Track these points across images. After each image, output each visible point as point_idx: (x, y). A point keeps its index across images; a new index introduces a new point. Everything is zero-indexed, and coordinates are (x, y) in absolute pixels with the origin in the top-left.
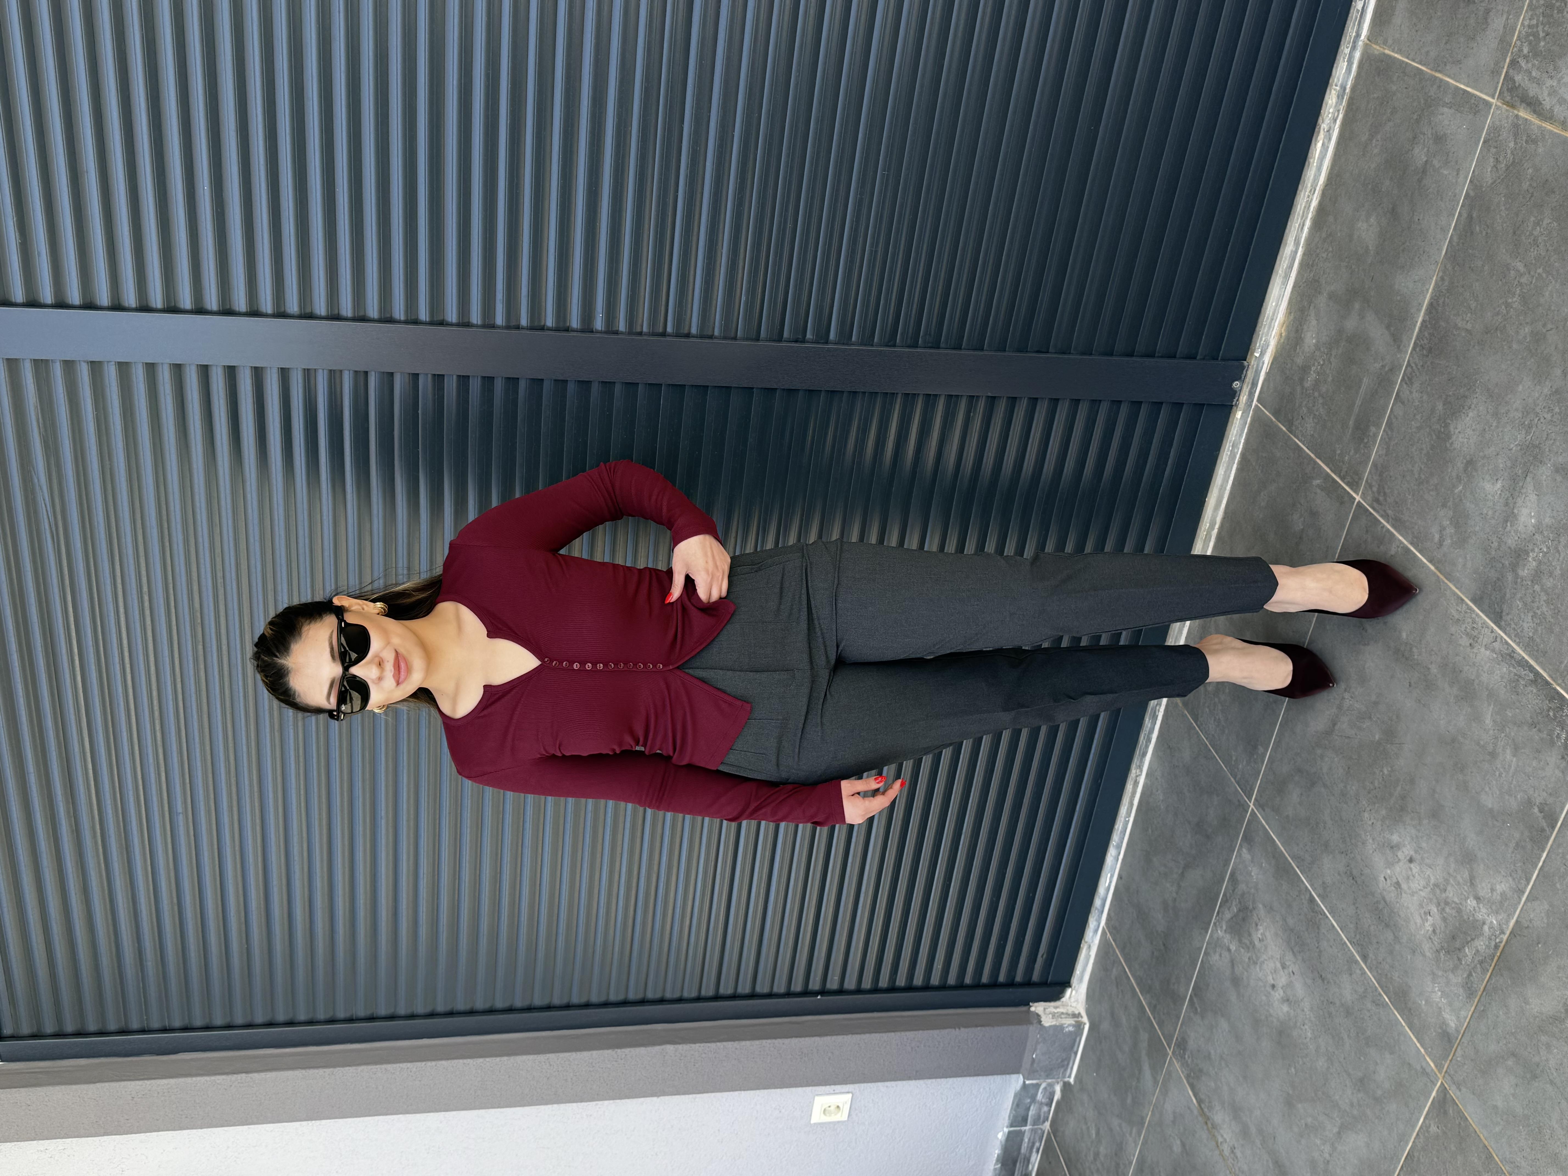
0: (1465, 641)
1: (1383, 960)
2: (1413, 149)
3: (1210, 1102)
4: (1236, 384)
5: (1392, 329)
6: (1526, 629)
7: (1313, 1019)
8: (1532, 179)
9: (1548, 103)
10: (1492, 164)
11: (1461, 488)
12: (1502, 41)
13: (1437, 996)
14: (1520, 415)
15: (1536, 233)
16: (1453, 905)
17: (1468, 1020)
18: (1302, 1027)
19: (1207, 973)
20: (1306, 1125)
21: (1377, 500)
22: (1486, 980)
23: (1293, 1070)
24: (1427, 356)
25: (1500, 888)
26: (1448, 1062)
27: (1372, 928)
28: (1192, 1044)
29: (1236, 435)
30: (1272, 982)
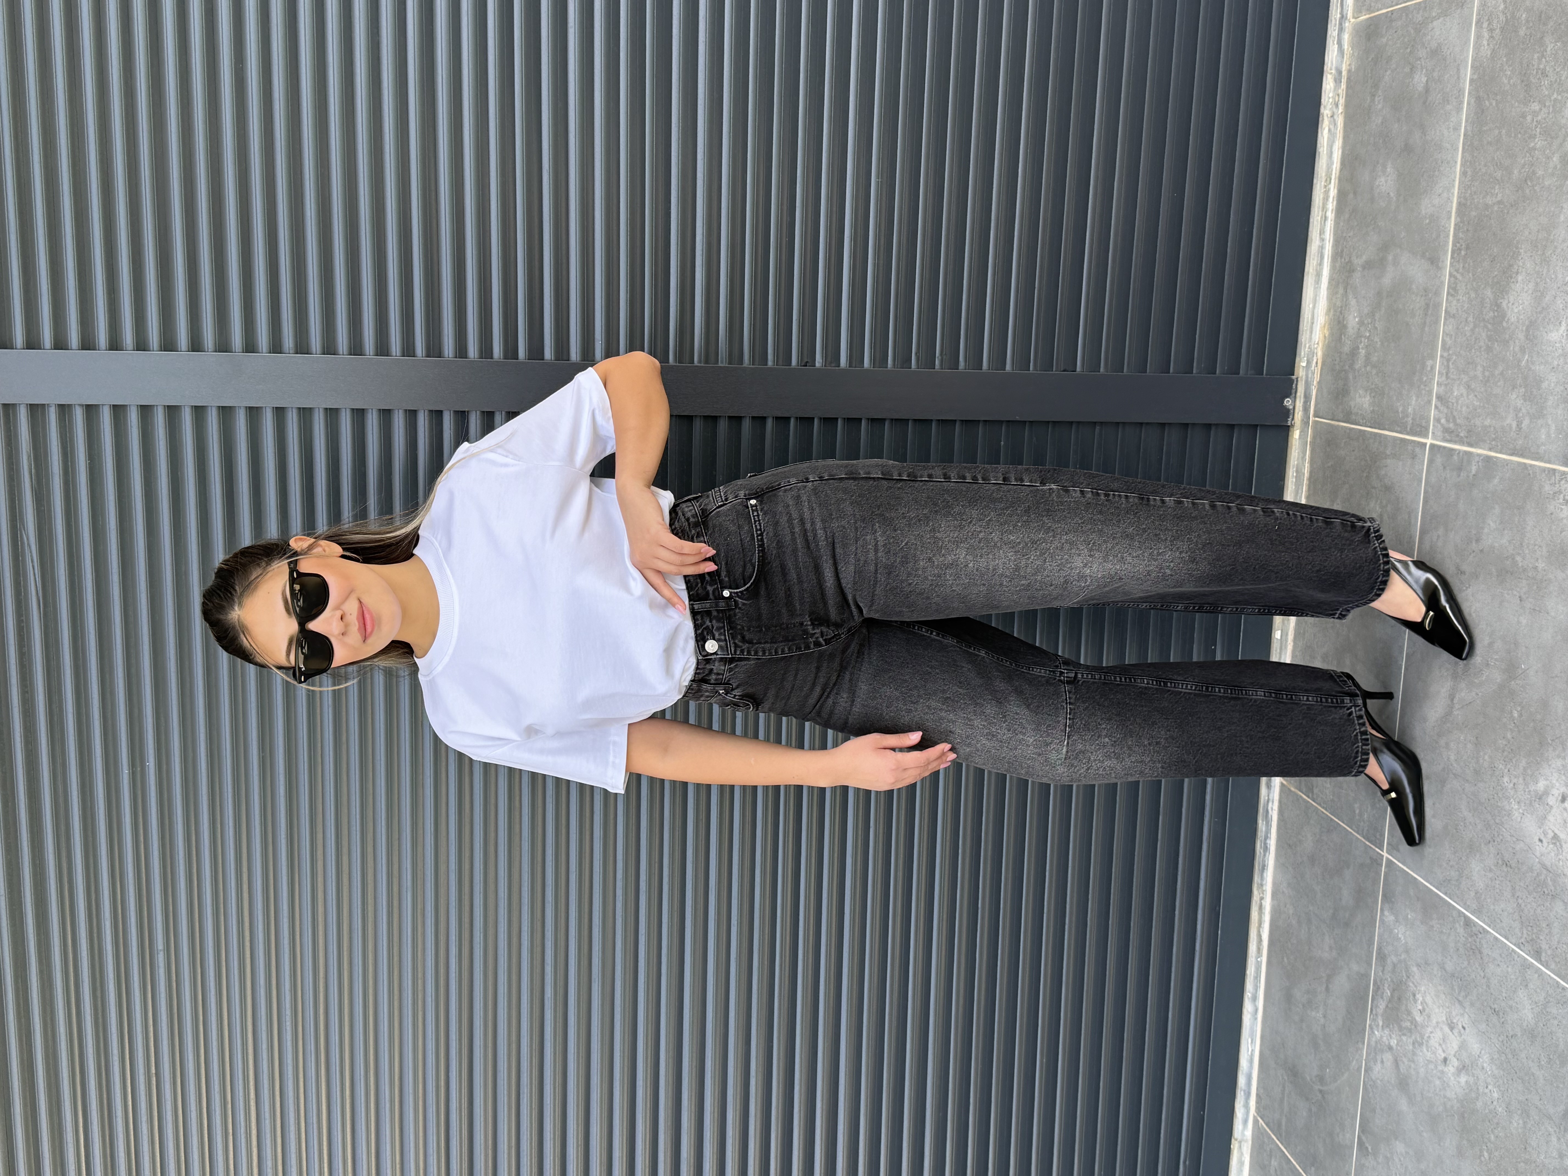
2: (1413, 79)
4: (1287, 402)
5: (1428, 254)
7: (1496, 1072)
8: (1527, 22)
10: (1488, 37)
11: (1526, 358)
15: (1542, 66)
18: (1486, 1091)
19: (1371, 1093)
21: (1448, 431)
23: (1485, 1154)
24: (1466, 256)
27: (1539, 911)
29: (1298, 459)
30: (1443, 1055)
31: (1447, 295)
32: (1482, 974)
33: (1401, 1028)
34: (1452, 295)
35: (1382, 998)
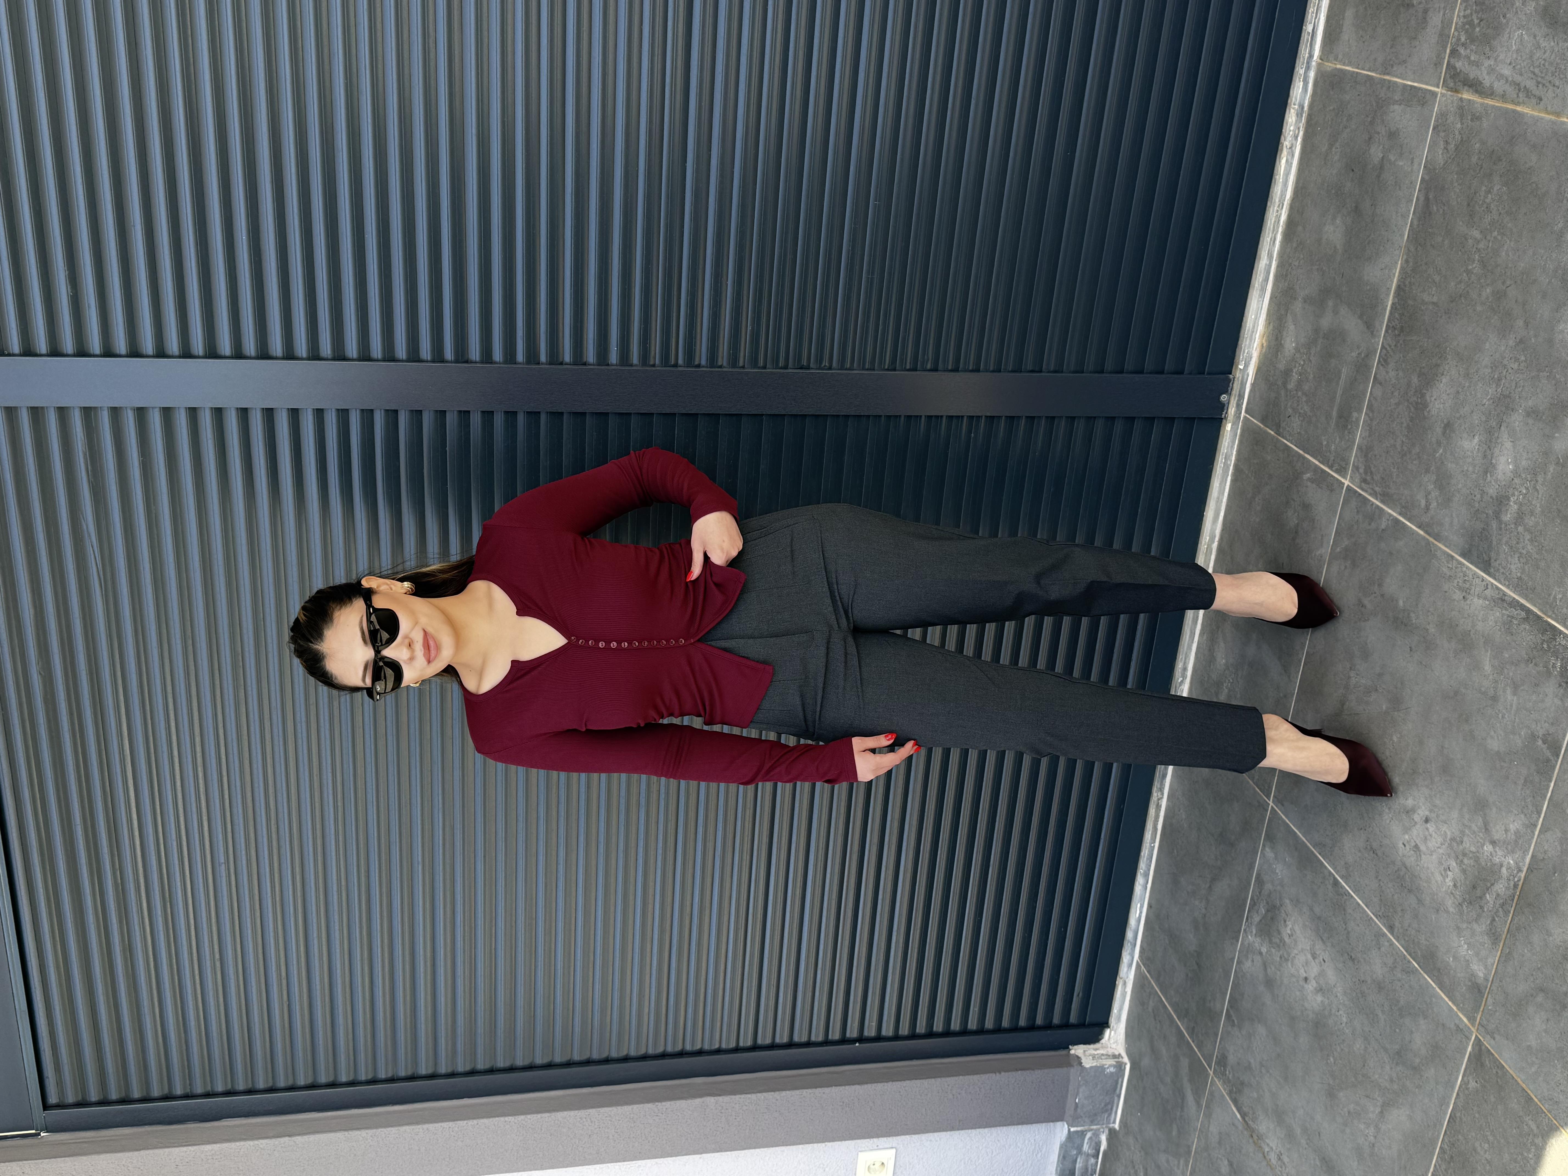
0: (1458, 595)
1: (1409, 926)
2: (1370, 148)
3: (1254, 1113)
4: (1224, 398)
5: (1365, 317)
6: (1514, 571)
7: (1347, 1002)
8: (1480, 152)
9: (1487, 81)
10: (1442, 147)
11: (1441, 451)
12: (1441, 35)
13: (1464, 950)
14: (1490, 370)
15: (1488, 201)
16: (1471, 855)
17: (1495, 967)
18: (1337, 1013)
19: (1241, 982)
20: (1349, 1112)
21: (1365, 481)
22: (1509, 922)
23: (1332, 1059)
24: (1399, 335)
25: (1513, 827)
26: (1480, 1013)
27: (1396, 897)
28: (1232, 1059)
29: (1228, 447)
30: (1305, 975)
31: (1378, 364)
32: (1344, 927)
33: (1270, 942)
34: (1382, 365)
35: (1257, 912)
